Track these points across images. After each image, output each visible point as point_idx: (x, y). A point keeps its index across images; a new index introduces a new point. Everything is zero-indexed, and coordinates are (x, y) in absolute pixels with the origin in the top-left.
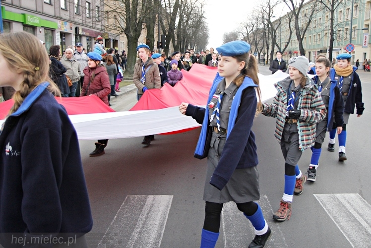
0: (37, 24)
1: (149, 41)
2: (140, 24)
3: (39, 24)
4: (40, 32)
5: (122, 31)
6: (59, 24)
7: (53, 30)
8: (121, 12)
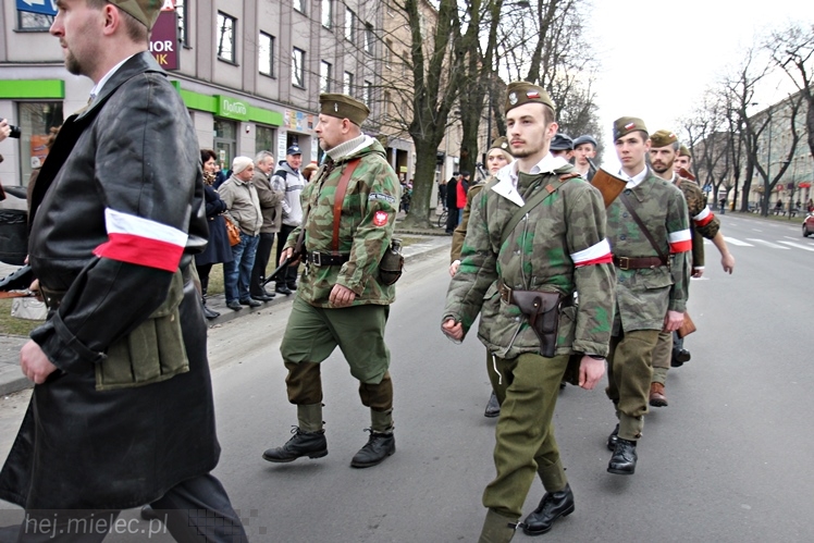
0: (241, 115)
1: (466, 153)
2: (442, 114)
3: (245, 116)
4: (247, 132)
5: (404, 130)
6: (287, 117)
7: (273, 129)
8: (405, 88)
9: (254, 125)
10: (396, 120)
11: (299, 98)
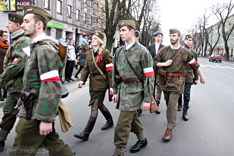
2: (115, 27)
3: (52, 26)
4: (53, 31)
5: (103, 31)
6: (66, 27)
7: (61, 30)
8: (103, 18)
9: (55, 29)
10: (100, 28)
11: (70, 21)
